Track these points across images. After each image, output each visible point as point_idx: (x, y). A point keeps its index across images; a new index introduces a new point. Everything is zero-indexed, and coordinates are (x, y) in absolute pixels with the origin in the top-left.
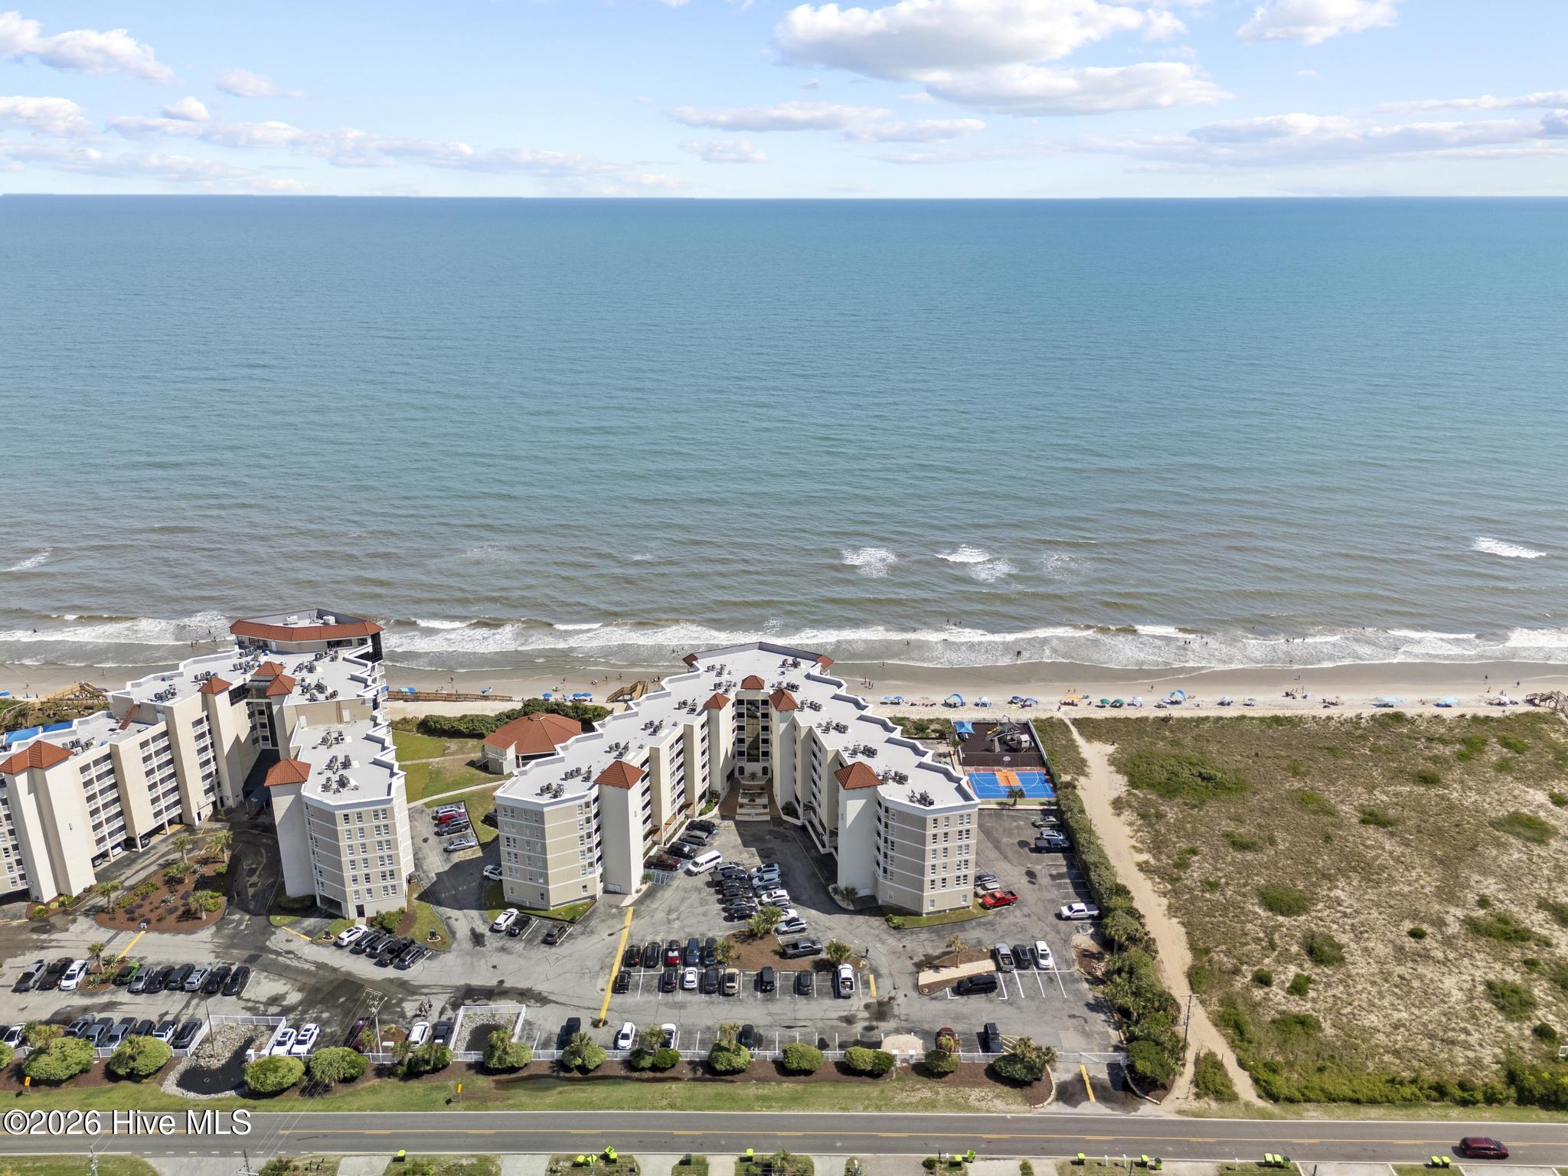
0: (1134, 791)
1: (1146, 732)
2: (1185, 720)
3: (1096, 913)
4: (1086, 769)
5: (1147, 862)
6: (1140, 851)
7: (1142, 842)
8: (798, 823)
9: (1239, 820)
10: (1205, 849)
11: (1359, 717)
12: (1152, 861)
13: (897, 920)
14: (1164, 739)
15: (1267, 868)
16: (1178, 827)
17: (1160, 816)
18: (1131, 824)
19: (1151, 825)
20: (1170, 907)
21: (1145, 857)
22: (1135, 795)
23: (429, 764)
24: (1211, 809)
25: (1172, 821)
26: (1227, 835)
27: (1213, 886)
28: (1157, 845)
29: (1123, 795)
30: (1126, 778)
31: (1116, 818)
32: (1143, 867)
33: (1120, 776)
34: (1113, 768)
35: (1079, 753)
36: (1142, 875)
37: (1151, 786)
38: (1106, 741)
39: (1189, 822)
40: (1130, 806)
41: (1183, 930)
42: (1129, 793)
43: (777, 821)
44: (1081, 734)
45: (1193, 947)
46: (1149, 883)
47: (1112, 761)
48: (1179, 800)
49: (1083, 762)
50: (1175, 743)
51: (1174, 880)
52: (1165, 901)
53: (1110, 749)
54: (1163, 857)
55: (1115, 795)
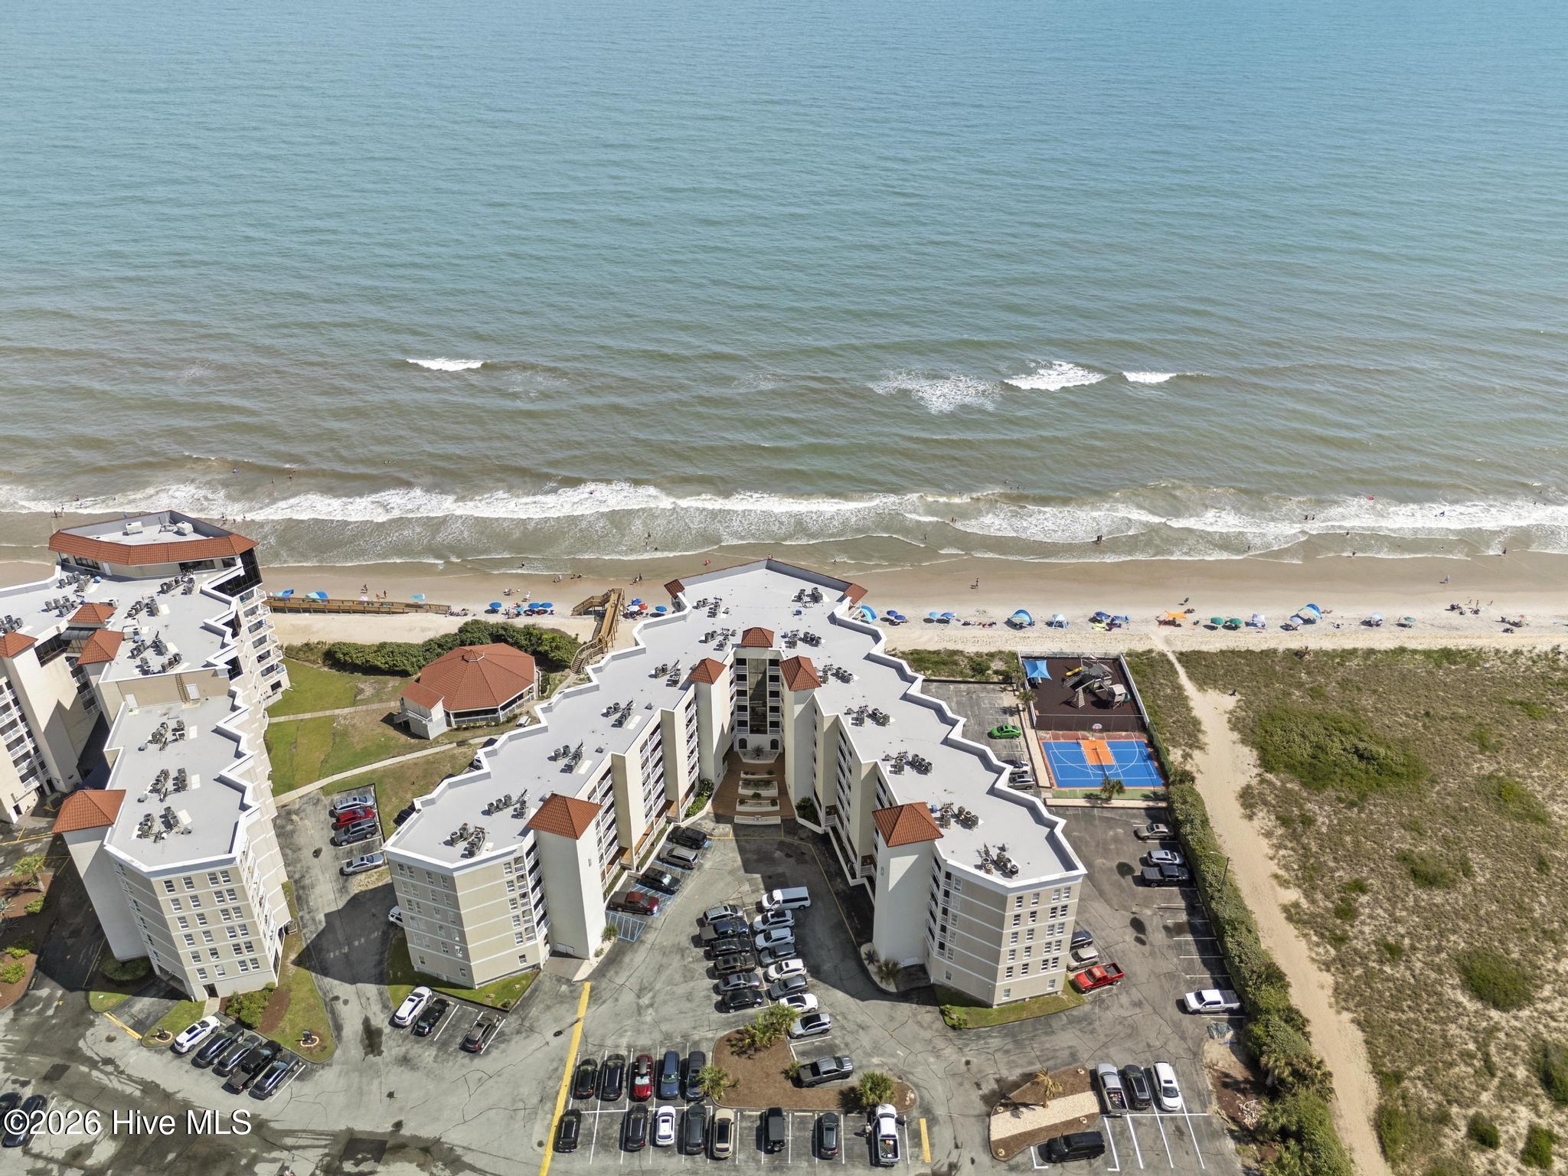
0: (1269, 776)
1: (1275, 673)
2: (1326, 653)
3: (1235, 1005)
4: (1201, 736)
5: (1296, 905)
6: (1284, 884)
7: (1286, 867)
8: (819, 830)
9: (1414, 828)
10: (1374, 882)
12: (1304, 904)
13: (957, 1013)
14: (1300, 685)
15: (1466, 919)
16: (1332, 841)
17: (1308, 821)
18: (1268, 835)
19: (1295, 837)
20: (1337, 989)
21: (1293, 895)
22: (1270, 783)
23: (334, 718)
24: (1377, 808)
25: (1324, 830)
26: (1404, 858)
27: (1393, 952)
28: (1308, 875)
29: (1254, 782)
30: (1255, 753)
31: (1245, 822)
32: (1292, 914)
33: (1246, 750)
34: (1236, 736)
35: (1189, 709)
36: (1291, 930)
37: (1290, 768)
38: (1223, 689)
39: (1348, 833)
40: (1265, 803)
41: (1360, 1036)
42: (1263, 781)
43: (789, 826)
44: (1191, 676)
45: (1377, 1071)
46: (1303, 943)
47: (1235, 724)
48: (1330, 792)
49: (1196, 723)
50: (1316, 693)
51: (1339, 940)
52: (1328, 979)
53: (1229, 702)
54: (1319, 896)
55: (1242, 781)
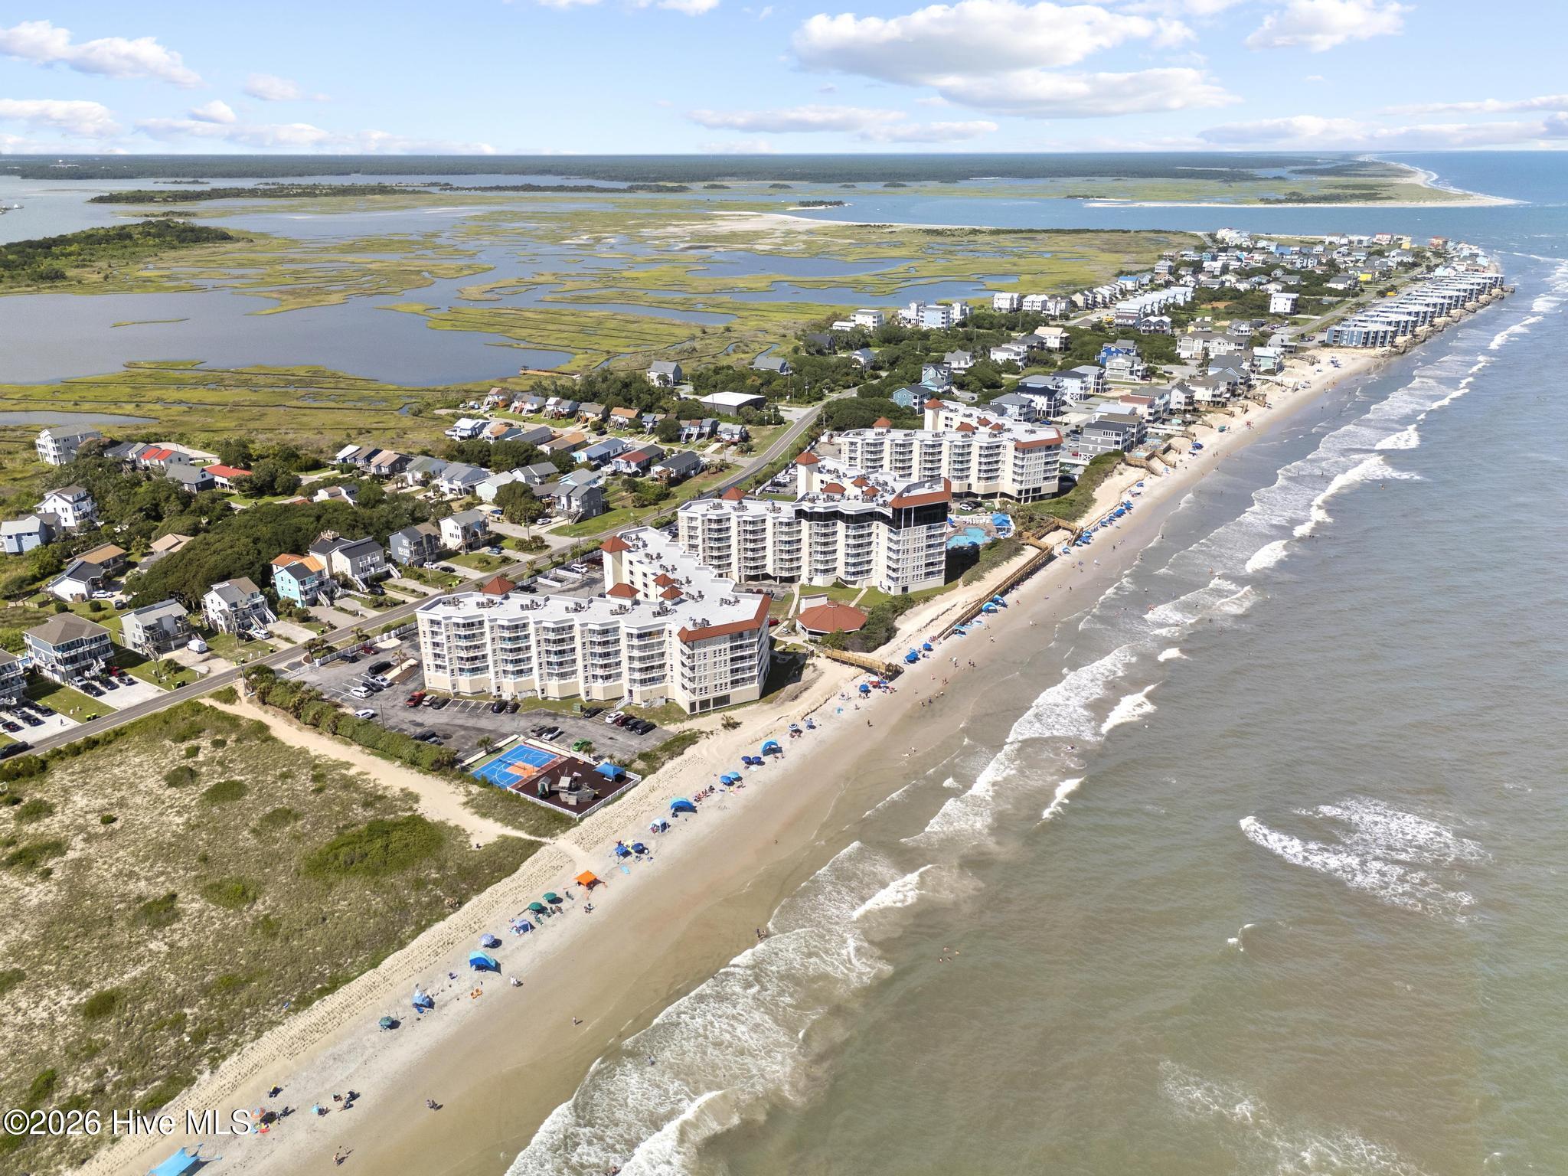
0: (409, 814)
1: (464, 880)
2: (437, 920)
4: (473, 810)
5: (348, 769)
7: (364, 780)
9: (297, 838)
10: (311, 798)
11: (214, 1066)
12: (344, 772)
14: (435, 882)
15: (249, 809)
16: (346, 806)
17: (367, 805)
18: (386, 788)
19: (368, 794)
20: (307, 752)
21: (352, 772)
22: (404, 810)
25: (354, 806)
26: (297, 818)
27: (284, 776)
28: (348, 784)
29: (415, 806)
30: (429, 820)
31: (403, 787)
32: (348, 765)
33: (437, 819)
34: (451, 823)
35: (496, 820)
36: (343, 759)
39: (339, 812)
40: (401, 800)
41: (288, 744)
42: (411, 809)
44: (520, 839)
45: (274, 739)
46: (334, 758)
47: (458, 830)
49: (484, 815)
50: (419, 884)
51: (315, 767)
52: (313, 753)
54: (337, 777)
55: (422, 803)
